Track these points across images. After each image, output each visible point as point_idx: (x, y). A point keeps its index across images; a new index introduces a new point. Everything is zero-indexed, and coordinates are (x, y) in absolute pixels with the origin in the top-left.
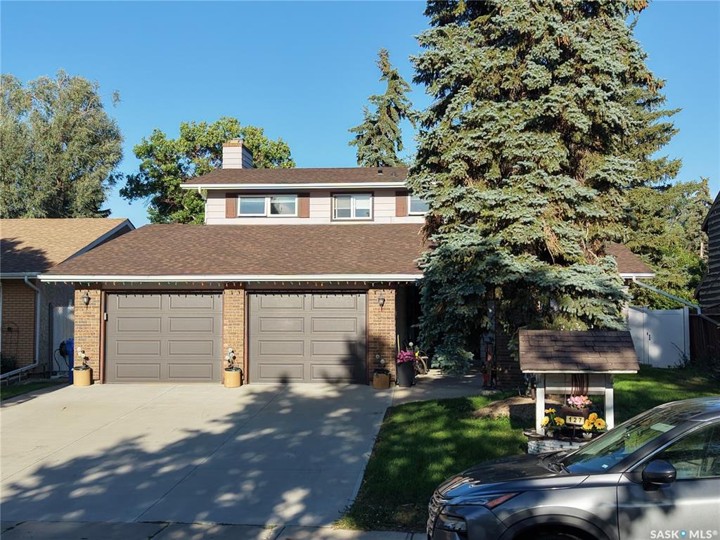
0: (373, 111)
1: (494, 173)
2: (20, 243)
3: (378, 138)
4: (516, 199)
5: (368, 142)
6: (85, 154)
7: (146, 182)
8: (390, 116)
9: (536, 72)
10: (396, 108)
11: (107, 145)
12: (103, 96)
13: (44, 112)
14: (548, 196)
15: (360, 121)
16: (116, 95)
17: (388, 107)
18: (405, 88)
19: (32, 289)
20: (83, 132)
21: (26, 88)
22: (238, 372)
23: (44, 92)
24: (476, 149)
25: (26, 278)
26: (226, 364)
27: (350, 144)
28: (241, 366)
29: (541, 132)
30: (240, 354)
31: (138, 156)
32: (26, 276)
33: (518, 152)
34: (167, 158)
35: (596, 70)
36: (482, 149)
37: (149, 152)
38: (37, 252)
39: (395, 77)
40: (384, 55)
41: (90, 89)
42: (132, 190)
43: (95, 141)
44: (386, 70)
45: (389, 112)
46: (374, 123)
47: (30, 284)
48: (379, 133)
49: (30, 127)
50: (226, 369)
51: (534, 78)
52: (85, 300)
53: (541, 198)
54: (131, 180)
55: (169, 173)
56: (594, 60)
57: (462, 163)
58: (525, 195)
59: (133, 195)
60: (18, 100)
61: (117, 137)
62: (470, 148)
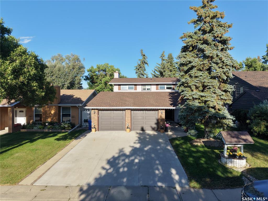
0: (139, 63)
1: (201, 88)
2: (74, 96)
3: (140, 68)
4: (209, 95)
5: (138, 70)
6: (77, 72)
7: (89, 77)
8: (143, 64)
9: (214, 66)
10: (145, 62)
11: (82, 69)
12: (81, 59)
13: (68, 62)
14: (216, 95)
15: (136, 65)
16: (84, 59)
17: (143, 62)
18: (146, 58)
19: (78, 108)
20: (77, 67)
21: (64, 57)
22: (130, 129)
23: (68, 58)
24: (197, 83)
25: (77, 106)
26: (127, 127)
27: (134, 70)
28: (130, 127)
29: (214, 79)
30: (130, 124)
31: (88, 71)
32: (77, 105)
33: (209, 84)
34: (94, 72)
35: (227, 65)
36: (199, 83)
37: (91, 71)
38: (79, 98)
39: (144, 55)
40: (142, 51)
41: (78, 58)
42: (86, 79)
43: (80, 69)
44: (142, 54)
45: (143, 63)
46: (140, 65)
47: (78, 107)
48: (141, 67)
49: (65, 65)
50: (127, 128)
51: (214, 67)
52: (94, 112)
53: (215, 95)
54: (86, 77)
55: (95, 75)
56: (226, 63)
57: (194, 86)
58: (211, 94)
59: (87, 80)
60: (62, 60)
61: (84, 68)
62: (196, 83)
